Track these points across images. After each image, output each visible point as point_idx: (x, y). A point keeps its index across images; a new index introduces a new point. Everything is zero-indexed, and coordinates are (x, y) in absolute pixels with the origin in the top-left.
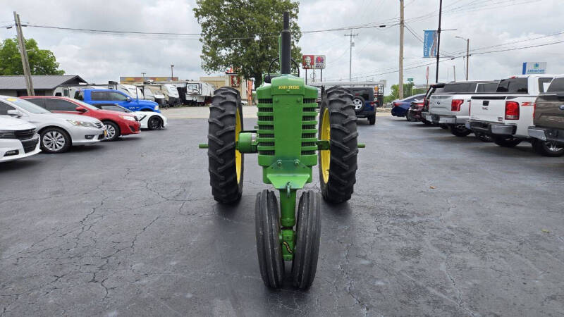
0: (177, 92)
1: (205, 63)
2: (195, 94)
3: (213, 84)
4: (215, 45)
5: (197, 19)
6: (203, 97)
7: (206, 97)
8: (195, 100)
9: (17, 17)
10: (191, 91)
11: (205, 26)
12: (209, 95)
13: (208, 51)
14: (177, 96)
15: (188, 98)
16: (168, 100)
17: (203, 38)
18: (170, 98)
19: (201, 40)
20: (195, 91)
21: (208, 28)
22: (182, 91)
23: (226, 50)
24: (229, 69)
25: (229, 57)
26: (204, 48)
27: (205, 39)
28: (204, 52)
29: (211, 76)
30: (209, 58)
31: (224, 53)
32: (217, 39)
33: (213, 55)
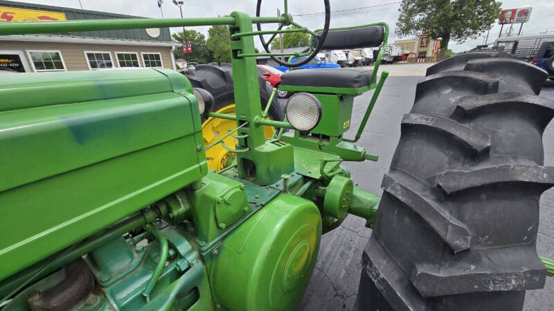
0: (372, 54)
1: (399, 29)
2: (386, 55)
3: (402, 46)
4: (411, 13)
6: (392, 57)
7: (394, 56)
8: (385, 59)
12: (396, 55)
13: (403, 18)
14: (372, 57)
16: (364, 60)
17: (401, 8)
18: (367, 59)
19: (399, 10)
20: (386, 53)
22: (376, 54)
23: (421, 15)
24: (419, 31)
25: (421, 21)
26: (401, 16)
27: (403, 8)
28: (400, 19)
29: (402, 39)
30: (403, 24)
31: (417, 18)
32: (414, 6)
33: (407, 21)
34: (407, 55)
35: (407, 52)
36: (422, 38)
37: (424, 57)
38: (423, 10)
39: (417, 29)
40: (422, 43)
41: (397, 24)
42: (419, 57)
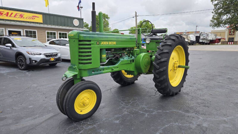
0: (195, 38)
1: (213, 24)
2: (204, 39)
3: (215, 34)
4: (220, 14)
5: (212, 2)
6: (209, 40)
7: (210, 40)
8: (204, 42)
9: (136, 13)
10: (202, 37)
11: (216, 5)
12: (212, 39)
13: (215, 17)
14: (195, 40)
15: (201, 41)
16: (189, 42)
17: (214, 11)
18: (191, 41)
19: (213, 12)
20: (204, 38)
21: (218, 6)
22: (198, 38)
23: (227, 16)
24: (226, 25)
25: (227, 20)
26: (214, 16)
27: (215, 12)
28: (213, 18)
29: (215, 30)
30: (215, 21)
31: (225, 17)
32: (222, 11)
33: (217, 19)
34: (220, 40)
35: (219, 37)
36: (230, 30)
37: (233, 41)
38: (228, 13)
39: (225, 23)
40: (230, 32)
41: (211, 21)
42: (229, 41)
